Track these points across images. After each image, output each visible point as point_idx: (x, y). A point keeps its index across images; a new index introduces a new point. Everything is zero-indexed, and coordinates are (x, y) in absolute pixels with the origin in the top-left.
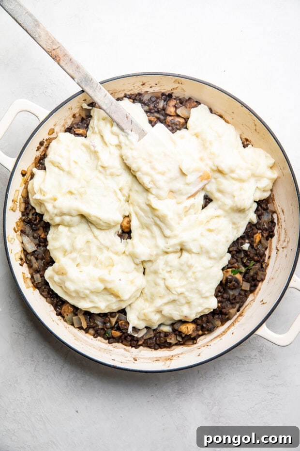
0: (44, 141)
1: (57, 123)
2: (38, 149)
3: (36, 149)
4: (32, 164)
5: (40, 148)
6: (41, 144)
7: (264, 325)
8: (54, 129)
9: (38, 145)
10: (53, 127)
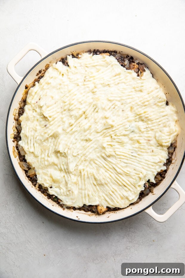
0: (42, 70)
1: (52, 61)
2: (38, 75)
3: (36, 74)
4: (32, 83)
5: (39, 74)
6: (40, 72)
7: (151, 207)
8: (49, 65)
9: (38, 72)
10: (49, 63)
